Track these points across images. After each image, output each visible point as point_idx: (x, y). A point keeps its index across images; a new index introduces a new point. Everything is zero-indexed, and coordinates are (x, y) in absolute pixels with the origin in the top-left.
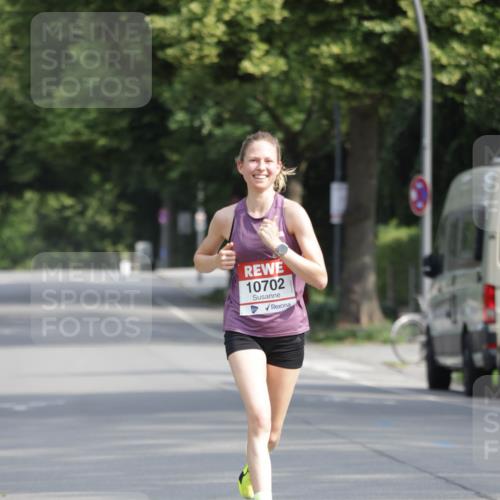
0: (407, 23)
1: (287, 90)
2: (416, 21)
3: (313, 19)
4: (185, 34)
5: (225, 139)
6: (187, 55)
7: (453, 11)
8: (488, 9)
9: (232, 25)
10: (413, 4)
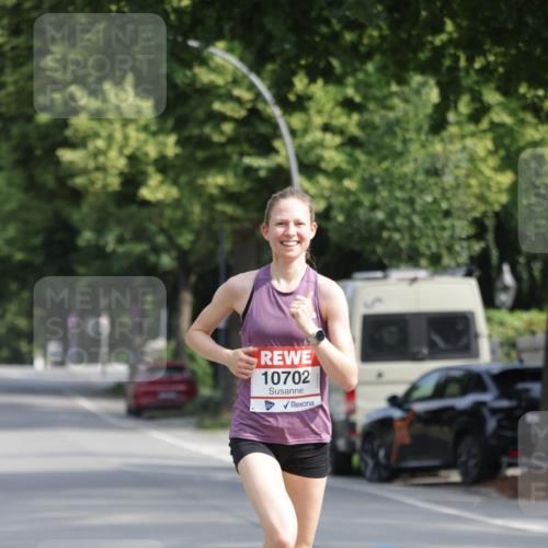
0: (279, 159)
1: (178, 214)
2: (287, 158)
3: (201, 155)
4: (91, 164)
5: (127, 255)
6: (92, 183)
7: (319, 151)
8: (348, 149)
9: (132, 159)
10: (284, 144)
